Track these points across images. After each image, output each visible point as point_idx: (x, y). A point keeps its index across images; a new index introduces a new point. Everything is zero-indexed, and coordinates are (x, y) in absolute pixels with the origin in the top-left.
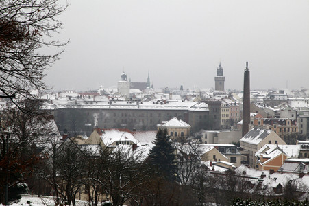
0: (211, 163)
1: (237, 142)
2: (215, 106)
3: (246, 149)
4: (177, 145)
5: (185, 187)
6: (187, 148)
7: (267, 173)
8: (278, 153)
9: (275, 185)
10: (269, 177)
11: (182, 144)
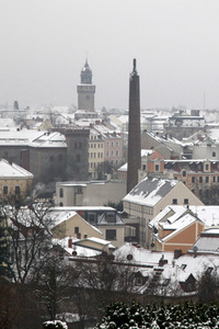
0: (70, 241)
1: (117, 202)
2: (78, 138)
3: (134, 215)
4: (8, 210)
5: (23, 287)
6: (26, 216)
7: (169, 256)
8: (189, 220)
9: (183, 277)
10: (173, 263)
11: (18, 208)
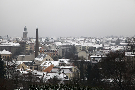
0: (21, 69)
1: (33, 60)
2: (23, 44)
3: (37, 63)
4: (6, 62)
5: (9, 81)
6: (10, 63)
7: (45, 73)
8: (50, 64)
9: (49, 78)
10: (46, 75)
11: (8, 62)
